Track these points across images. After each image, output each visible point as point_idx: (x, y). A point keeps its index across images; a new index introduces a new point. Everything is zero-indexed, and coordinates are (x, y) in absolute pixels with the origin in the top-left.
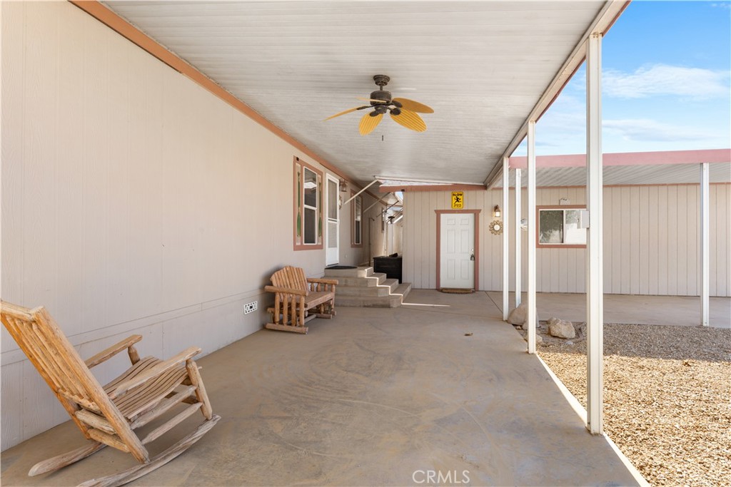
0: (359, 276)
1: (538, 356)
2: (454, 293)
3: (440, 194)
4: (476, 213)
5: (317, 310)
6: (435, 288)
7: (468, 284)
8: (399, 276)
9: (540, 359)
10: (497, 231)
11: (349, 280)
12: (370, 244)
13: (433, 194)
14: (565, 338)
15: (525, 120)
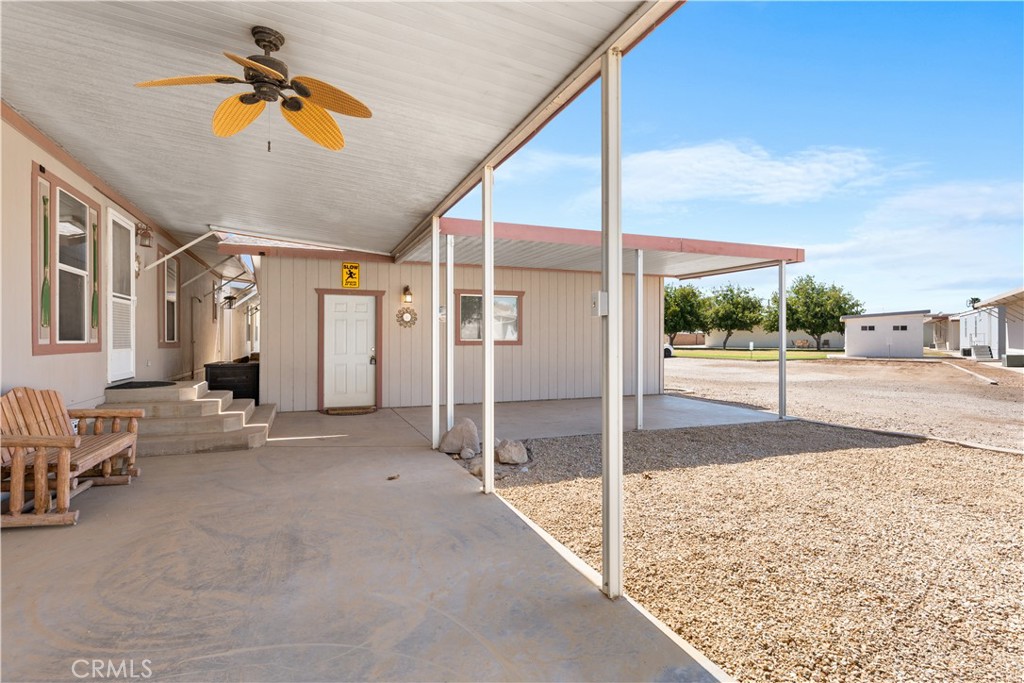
0: (183, 398)
1: (497, 495)
2: (346, 414)
3: (324, 264)
4: (378, 296)
5: (97, 472)
6: (315, 408)
7: (367, 400)
8: (254, 393)
9: (501, 498)
10: (407, 323)
11: (161, 407)
12: (192, 342)
13: (312, 264)
14: (516, 464)
15: (479, 165)
